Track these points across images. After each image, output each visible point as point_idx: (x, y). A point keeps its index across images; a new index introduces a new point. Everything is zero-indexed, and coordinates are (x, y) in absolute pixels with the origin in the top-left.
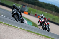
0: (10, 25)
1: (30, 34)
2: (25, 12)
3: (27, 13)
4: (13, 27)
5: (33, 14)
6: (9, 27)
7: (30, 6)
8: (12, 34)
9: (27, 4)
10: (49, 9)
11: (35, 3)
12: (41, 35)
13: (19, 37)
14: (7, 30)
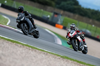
0: (32, 47)
2: (58, 24)
3: (62, 27)
6: (31, 51)
7: (66, 15)
8: (36, 61)
9: (62, 12)
11: (75, 9)
12: (85, 64)
14: (27, 55)
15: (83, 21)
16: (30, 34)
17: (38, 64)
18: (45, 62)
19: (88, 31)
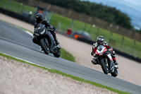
0: (8, 57)
4: (15, 62)
5: (62, 29)
6: (6, 62)
7: (55, 11)
8: (14, 77)
9: (49, 7)
10: (100, 17)
12: (82, 80)
13: (30, 84)
14: (1, 68)
15: (78, 19)
17: (16, 80)
18: (26, 78)
19: (87, 34)
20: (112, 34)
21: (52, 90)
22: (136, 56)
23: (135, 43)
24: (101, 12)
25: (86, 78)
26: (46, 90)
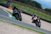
1: (14, 27)
7: (14, 2)
9: (12, 1)
10: (30, 5)
12: (24, 27)
13: (5, 29)
15: (22, 5)
16: (19, 19)
19: (25, 11)
20: (34, 11)
21: (13, 31)
22: (43, 19)
23: (43, 14)
24: (30, 3)
25: (25, 26)
26: (11, 31)
